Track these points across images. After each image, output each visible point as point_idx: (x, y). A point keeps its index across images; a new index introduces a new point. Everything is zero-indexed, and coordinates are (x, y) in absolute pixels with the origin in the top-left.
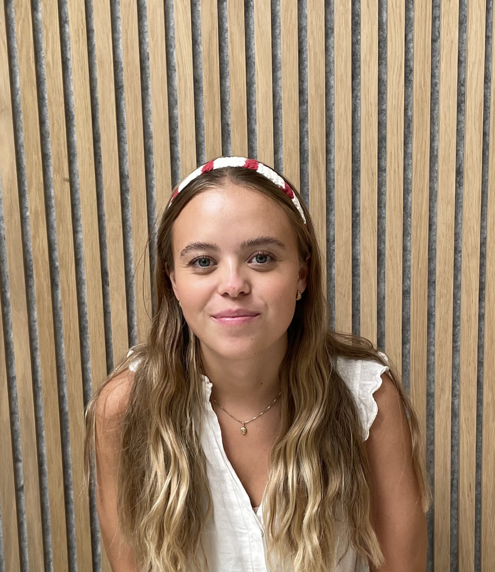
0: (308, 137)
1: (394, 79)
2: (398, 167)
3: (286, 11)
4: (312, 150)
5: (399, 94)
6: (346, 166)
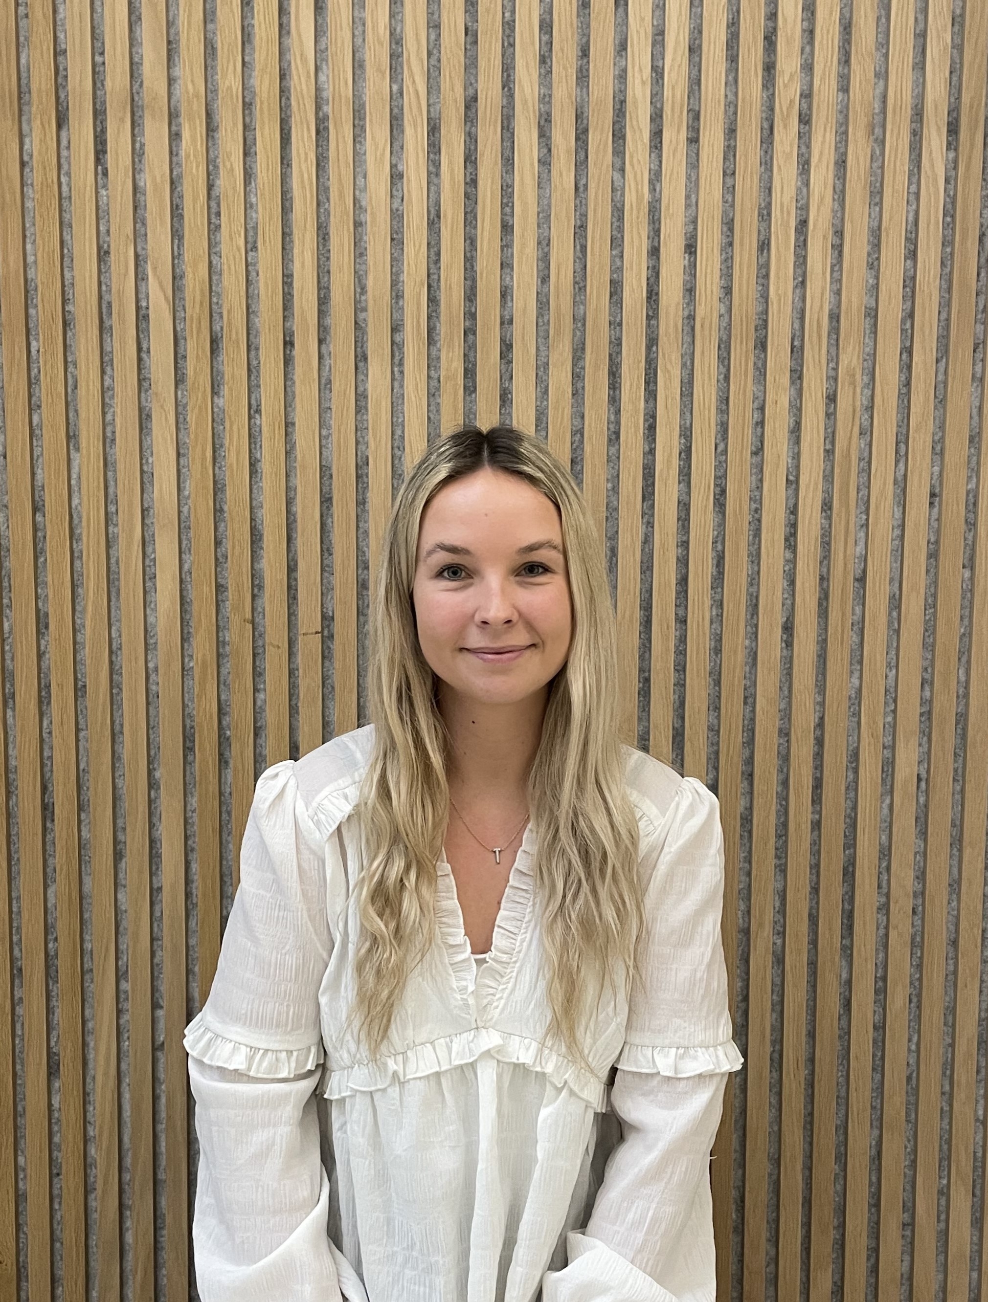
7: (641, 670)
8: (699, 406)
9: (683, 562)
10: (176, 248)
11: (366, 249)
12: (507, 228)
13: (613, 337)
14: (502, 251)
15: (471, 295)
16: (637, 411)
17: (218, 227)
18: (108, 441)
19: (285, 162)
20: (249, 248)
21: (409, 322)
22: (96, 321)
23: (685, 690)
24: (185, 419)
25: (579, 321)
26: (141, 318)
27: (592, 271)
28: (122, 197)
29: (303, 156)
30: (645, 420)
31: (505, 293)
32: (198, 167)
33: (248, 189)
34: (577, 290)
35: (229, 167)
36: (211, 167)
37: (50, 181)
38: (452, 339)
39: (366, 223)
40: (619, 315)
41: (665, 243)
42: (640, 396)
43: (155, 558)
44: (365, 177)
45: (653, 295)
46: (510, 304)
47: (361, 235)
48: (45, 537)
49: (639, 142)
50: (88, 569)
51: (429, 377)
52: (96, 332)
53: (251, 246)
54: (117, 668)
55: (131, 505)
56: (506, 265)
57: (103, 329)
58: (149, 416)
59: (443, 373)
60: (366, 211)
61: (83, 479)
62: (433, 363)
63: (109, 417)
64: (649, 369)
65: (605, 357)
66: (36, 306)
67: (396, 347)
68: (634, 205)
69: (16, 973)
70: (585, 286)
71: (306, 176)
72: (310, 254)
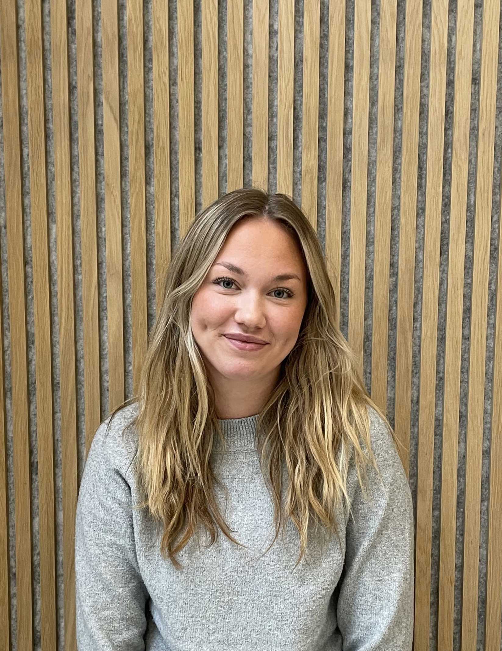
0: (396, 306)
1: (480, 256)
2: (481, 337)
3: (380, 192)
4: (400, 319)
5: (484, 270)
6: (432, 334)
7: (438, 372)
8: (481, 190)
9: (468, 297)
10: (121, 84)
11: (251, 83)
12: (348, 68)
13: (421, 143)
14: (345, 84)
15: (323, 115)
16: (437, 194)
17: (150, 69)
18: (74, 217)
19: (196, 24)
20: (171, 83)
21: (281, 133)
22: (67, 134)
23: (468, 386)
24: (127, 201)
25: (397, 132)
26: (97, 132)
27: (408, 97)
28: (85, 50)
29: (209, 20)
30: (443, 200)
31: (347, 113)
32: (137, 28)
33: (171, 43)
34: (396, 110)
35: (158, 27)
36: (146, 28)
37: (36, 38)
38: (310, 145)
39: (252, 65)
40: (425, 128)
41: (459, 78)
42: (440, 183)
43: (106, 296)
44: (251, 34)
45: (449, 114)
46: (350, 121)
47: (248, 74)
48: (32, 282)
49: (442, 8)
50: (61, 303)
51: (294, 171)
52: (67, 142)
53: (173, 82)
54: (81, 370)
55: (90, 260)
56: (347, 94)
57: (72, 139)
58: (103, 199)
59: (303, 168)
60: (252, 57)
61: (59, 242)
62: (296, 161)
63: (76, 200)
64: (446, 164)
65: (416, 157)
66: (27, 124)
67: (271, 150)
68: (437, 51)
69: (11, 576)
70: (402, 108)
71: (211, 33)
72: (213, 87)
